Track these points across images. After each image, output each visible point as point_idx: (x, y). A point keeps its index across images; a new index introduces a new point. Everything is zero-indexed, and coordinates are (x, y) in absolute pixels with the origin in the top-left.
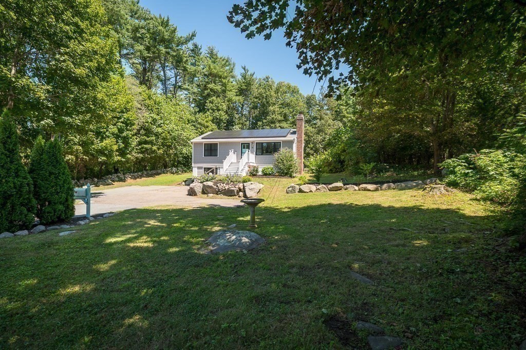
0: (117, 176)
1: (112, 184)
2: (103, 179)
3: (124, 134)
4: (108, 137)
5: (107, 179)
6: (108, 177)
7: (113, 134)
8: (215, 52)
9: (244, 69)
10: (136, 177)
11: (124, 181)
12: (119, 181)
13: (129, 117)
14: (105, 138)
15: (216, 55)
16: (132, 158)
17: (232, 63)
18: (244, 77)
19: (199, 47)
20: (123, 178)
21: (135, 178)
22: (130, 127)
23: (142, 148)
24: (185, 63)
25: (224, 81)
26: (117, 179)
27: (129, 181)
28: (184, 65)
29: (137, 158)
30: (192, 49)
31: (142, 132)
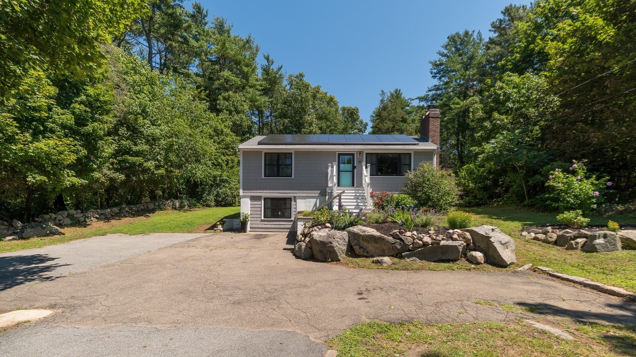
0: (69, 216)
1: (60, 233)
2: (35, 221)
3: (89, 128)
4: (52, 131)
5: (46, 221)
6: (47, 217)
7: (63, 126)
8: (226, 27)
9: (267, 59)
10: (109, 216)
11: (83, 224)
12: (72, 225)
13: (98, 95)
14: (43, 133)
15: (228, 32)
16: (103, 179)
17: (254, 46)
18: (266, 71)
19: (204, 12)
20: (82, 219)
21: (107, 219)
22: (100, 115)
23: (124, 161)
24: (185, 30)
25: (246, 69)
26: (68, 221)
27: (96, 224)
28: (185, 34)
29: (112, 180)
30: (192, 13)
31: (123, 131)
